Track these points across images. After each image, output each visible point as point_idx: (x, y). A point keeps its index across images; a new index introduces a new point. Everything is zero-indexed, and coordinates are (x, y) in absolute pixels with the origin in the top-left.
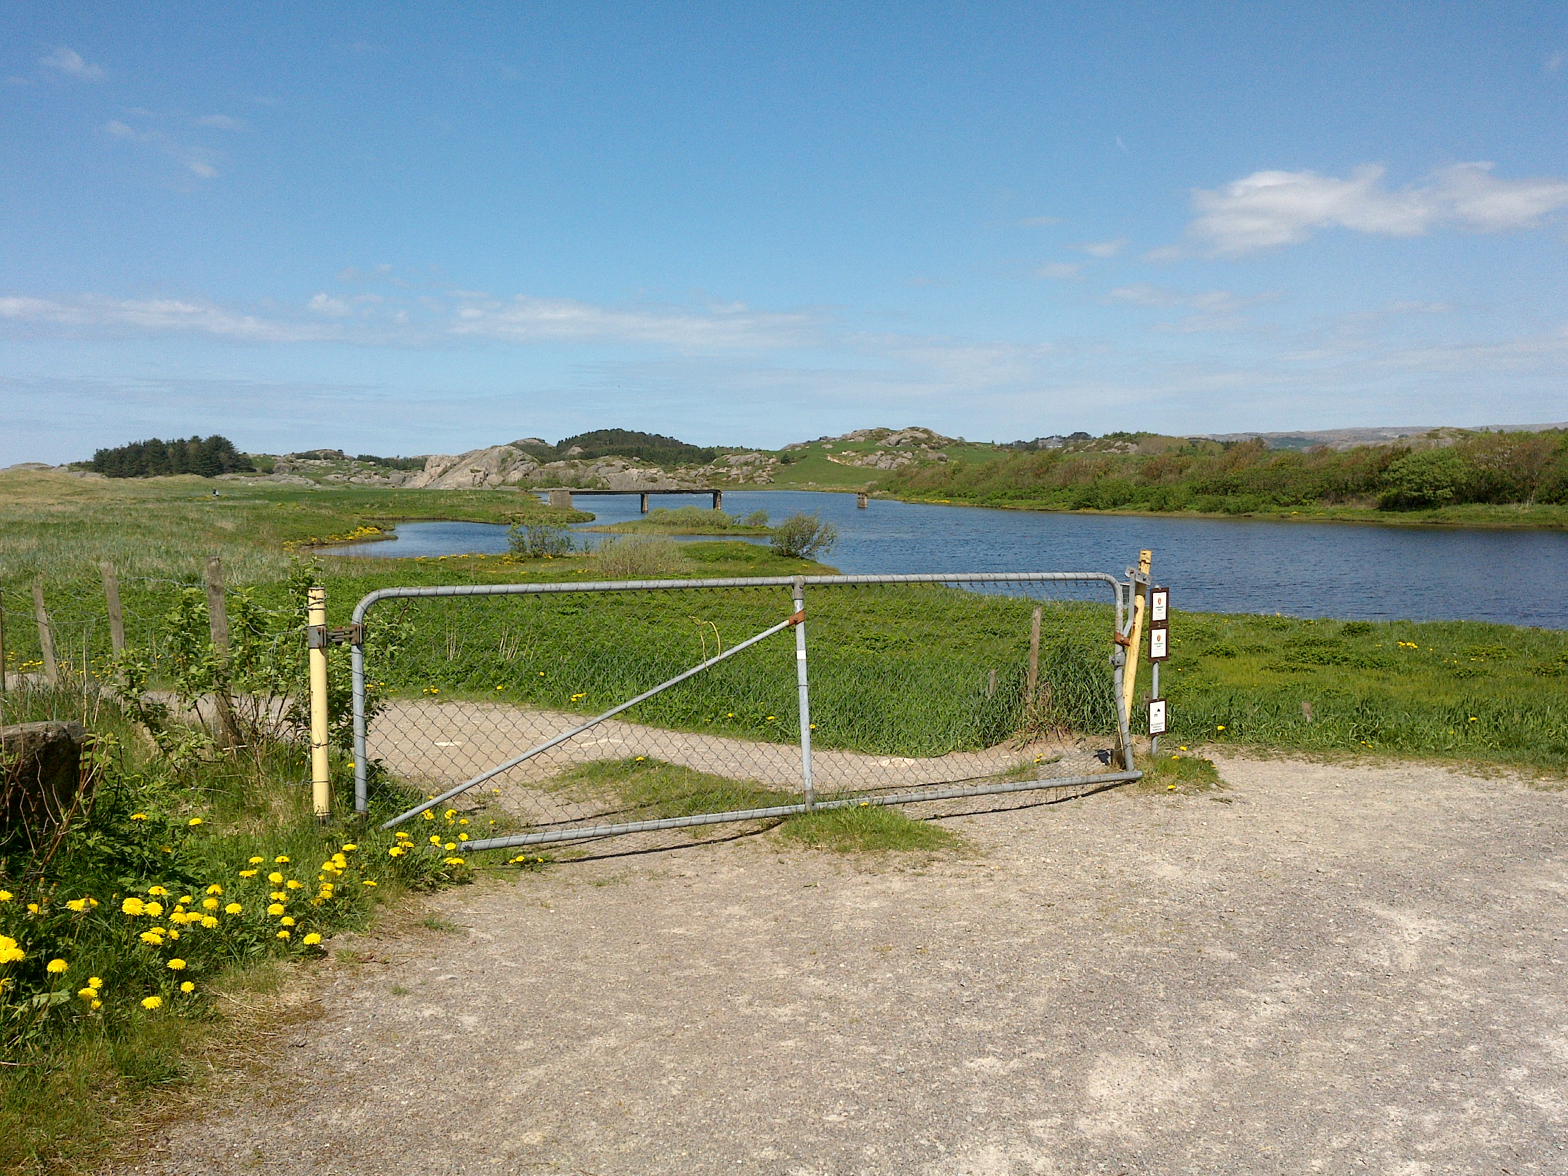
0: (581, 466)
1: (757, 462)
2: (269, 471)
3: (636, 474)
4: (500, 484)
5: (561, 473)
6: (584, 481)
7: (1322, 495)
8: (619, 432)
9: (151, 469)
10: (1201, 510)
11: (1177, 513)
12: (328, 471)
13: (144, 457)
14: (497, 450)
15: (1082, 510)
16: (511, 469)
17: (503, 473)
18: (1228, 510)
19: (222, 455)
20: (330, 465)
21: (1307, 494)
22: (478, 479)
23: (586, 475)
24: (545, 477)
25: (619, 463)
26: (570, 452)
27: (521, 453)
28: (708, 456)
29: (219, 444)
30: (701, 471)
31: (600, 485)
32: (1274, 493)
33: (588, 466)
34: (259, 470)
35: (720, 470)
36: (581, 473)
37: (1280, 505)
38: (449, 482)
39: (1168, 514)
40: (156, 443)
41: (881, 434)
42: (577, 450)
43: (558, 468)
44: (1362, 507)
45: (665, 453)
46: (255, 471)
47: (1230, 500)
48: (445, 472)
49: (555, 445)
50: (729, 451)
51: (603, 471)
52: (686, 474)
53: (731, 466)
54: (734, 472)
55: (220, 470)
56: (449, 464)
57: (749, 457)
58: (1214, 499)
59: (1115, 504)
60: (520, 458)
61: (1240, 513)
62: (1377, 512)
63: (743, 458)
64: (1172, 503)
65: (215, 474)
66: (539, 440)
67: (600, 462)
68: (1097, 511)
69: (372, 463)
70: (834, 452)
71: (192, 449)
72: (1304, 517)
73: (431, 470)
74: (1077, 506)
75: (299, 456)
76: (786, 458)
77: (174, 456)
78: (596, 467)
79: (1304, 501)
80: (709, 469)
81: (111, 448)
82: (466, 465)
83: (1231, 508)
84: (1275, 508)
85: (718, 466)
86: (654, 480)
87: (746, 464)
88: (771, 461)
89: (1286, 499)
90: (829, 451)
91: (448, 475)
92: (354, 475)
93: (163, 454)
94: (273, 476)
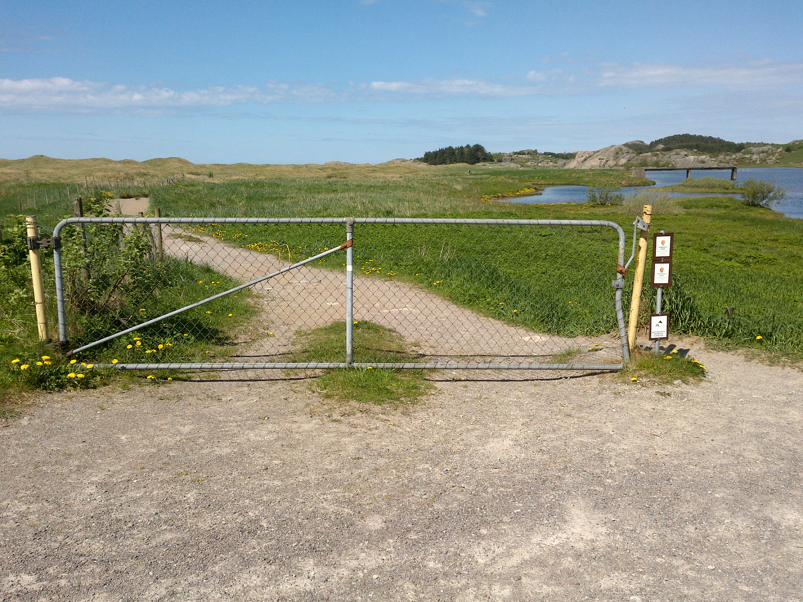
0: (660, 155)
1: (770, 151)
2: (500, 161)
3: (692, 159)
4: (614, 166)
5: (649, 159)
6: (661, 163)
8: (687, 135)
9: (448, 161)
12: (528, 160)
13: (446, 155)
14: (614, 147)
16: (621, 157)
17: (617, 160)
19: (479, 153)
20: (530, 157)
22: (602, 163)
23: (663, 160)
24: (639, 161)
25: (683, 153)
26: (657, 148)
27: (627, 148)
28: (740, 148)
29: (478, 148)
30: (734, 156)
31: (670, 165)
33: (664, 155)
34: (496, 160)
35: (746, 156)
36: (660, 159)
38: (587, 165)
40: (450, 148)
42: (661, 146)
43: (647, 156)
45: (712, 147)
46: (494, 161)
48: (585, 160)
49: (649, 144)
50: (754, 145)
51: (673, 158)
52: (723, 158)
53: (753, 154)
54: (755, 157)
55: (478, 161)
56: (588, 156)
57: (765, 148)
60: (626, 151)
63: (761, 149)
65: (475, 163)
66: (640, 141)
67: (673, 152)
69: (550, 156)
71: (466, 151)
73: (579, 159)
75: (516, 153)
76: (788, 149)
77: (458, 154)
78: (669, 155)
80: (739, 155)
81: (432, 151)
82: (597, 156)
85: (744, 154)
86: (703, 162)
87: (763, 152)
88: (779, 150)
91: (587, 161)
92: (540, 162)
93: (454, 153)
94: (502, 163)
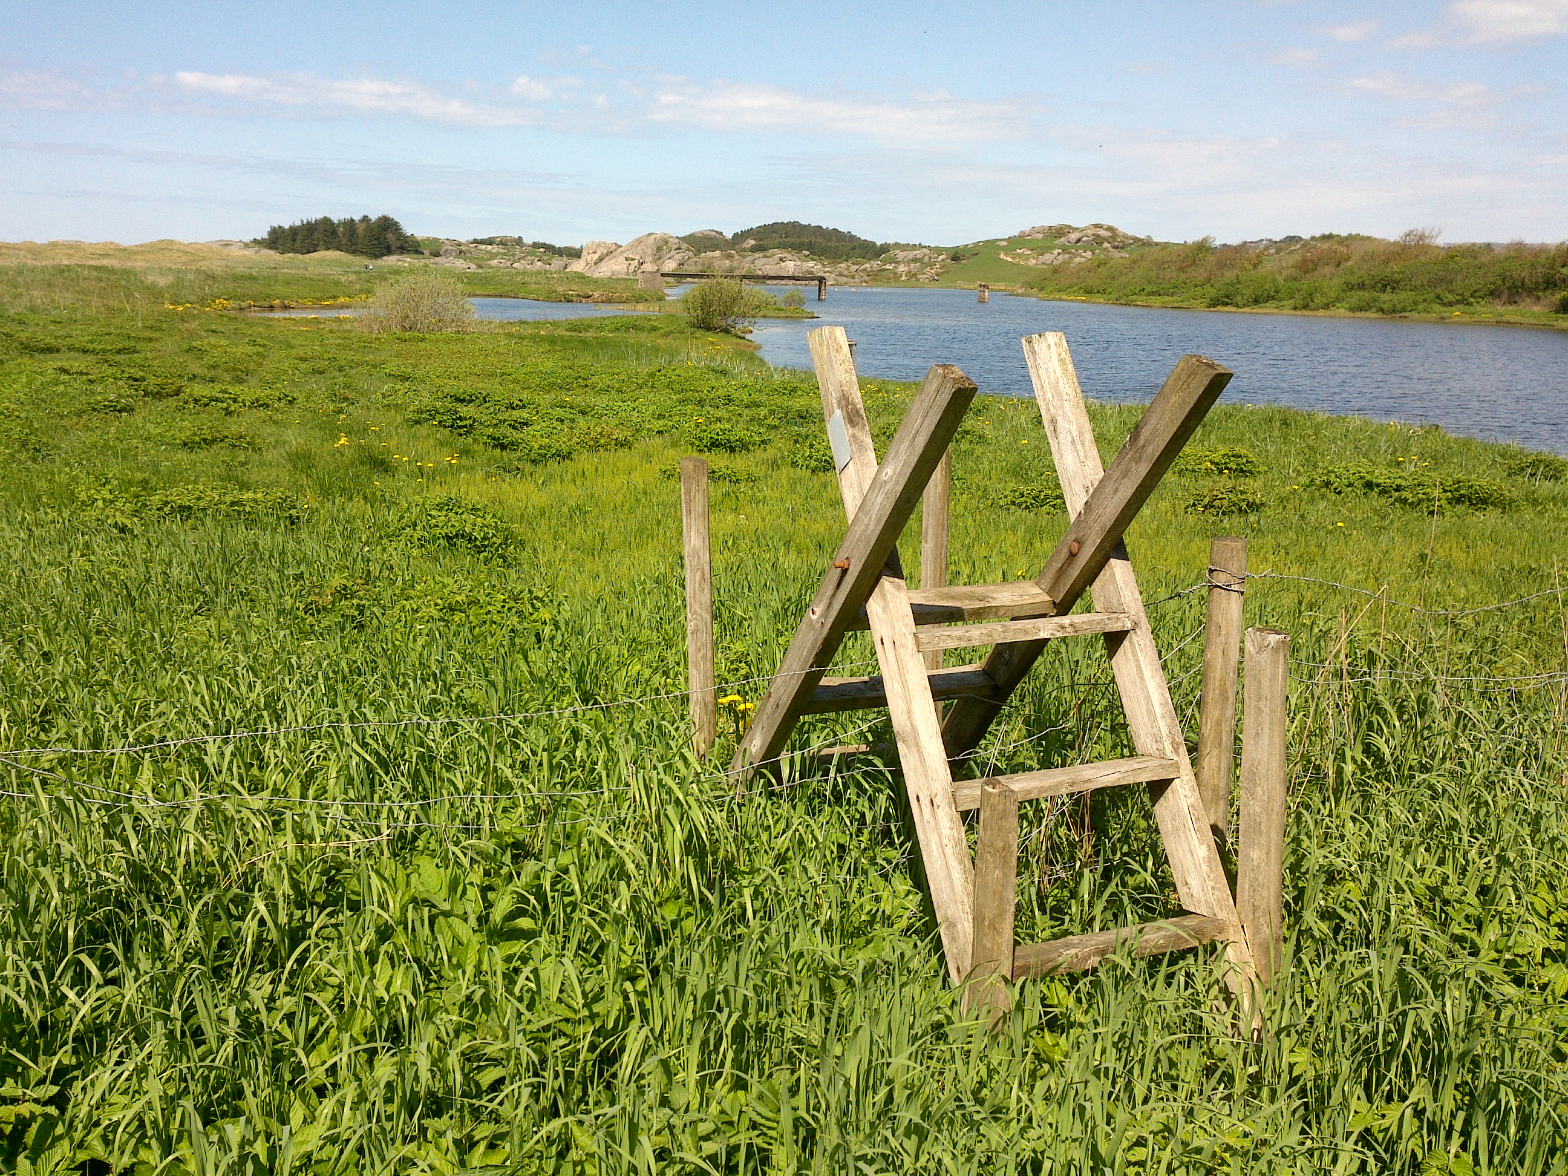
0: (737, 257)
1: (926, 259)
2: (437, 254)
4: (653, 274)
5: (716, 264)
7: (1494, 294)
8: (795, 225)
9: (321, 248)
10: (1352, 309)
11: (1322, 312)
12: (493, 256)
13: (316, 235)
14: (653, 237)
15: (1220, 308)
16: (666, 258)
17: (658, 262)
18: (1382, 310)
19: (390, 236)
20: (502, 251)
21: (1476, 291)
22: (632, 268)
25: (779, 255)
26: (740, 244)
27: (677, 241)
28: (885, 249)
29: (387, 225)
30: (866, 266)
32: (1438, 291)
34: (425, 252)
35: (887, 266)
37: (1444, 305)
38: (603, 270)
39: (1311, 313)
40: (326, 221)
41: (1060, 232)
42: (750, 242)
43: (712, 257)
44: (1536, 309)
45: (837, 248)
46: (421, 253)
47: (1386, 298)
48: (601, 259)
49: (729, 236)
50: (902, 246)
52: (847, 269)
53: (898, 263)
54: (902, 268)
55: (389, 251)
56: (605, 252)
57: (918, 254)
58: (1366, 295)
59: (1256, 301)
60: (678, 248)
61: (1394, 312)
62: (1553, 315)
63: (911, 254)
64: (1318, 300)
65: (383, 255)
66: (716, 232)
67: (766, 254)
68: (1234, 309)
69: (542, 250)
70: (1007, 250)
71: (361, 229)
72: (1466, 318)
73: (588, 257)
74: (1215, 303)
75: (475, 241)
76: (956, 255)
77: (344, 234)
79: (1472, 300)
80: (875, 264)
81: (284, 227)
82: (622, 253)
83: (1385, 306)
84: (1437, 308)
85: (885, 262)
87: (915, 260)
88: (941, 258)
89: (1451, 298)
90: (1003, 248)
91: (603, 263)
92: (518, 261)
93: (334, 232)
94: (437, 259)
